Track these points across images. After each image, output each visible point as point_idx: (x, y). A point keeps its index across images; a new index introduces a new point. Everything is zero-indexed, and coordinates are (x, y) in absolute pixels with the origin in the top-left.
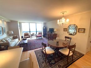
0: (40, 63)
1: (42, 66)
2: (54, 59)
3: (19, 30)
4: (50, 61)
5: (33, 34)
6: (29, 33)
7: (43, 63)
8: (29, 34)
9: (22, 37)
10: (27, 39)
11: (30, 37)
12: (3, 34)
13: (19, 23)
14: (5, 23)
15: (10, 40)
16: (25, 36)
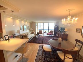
0: (38, 55)
1: (38, 57)
2: (50, 58)
3: (36, 28)
4: (46, 57)
5: (45, 32)
6: (42, 30)
7: (40, 56)
8: (42, 32)
9: (37, 33)
10: (39, 35)
11: (42, 34)
12: (27, 30)
13: (37, 23)
14: (29, 23)
15: (30, 34)
16: (39, 32)
